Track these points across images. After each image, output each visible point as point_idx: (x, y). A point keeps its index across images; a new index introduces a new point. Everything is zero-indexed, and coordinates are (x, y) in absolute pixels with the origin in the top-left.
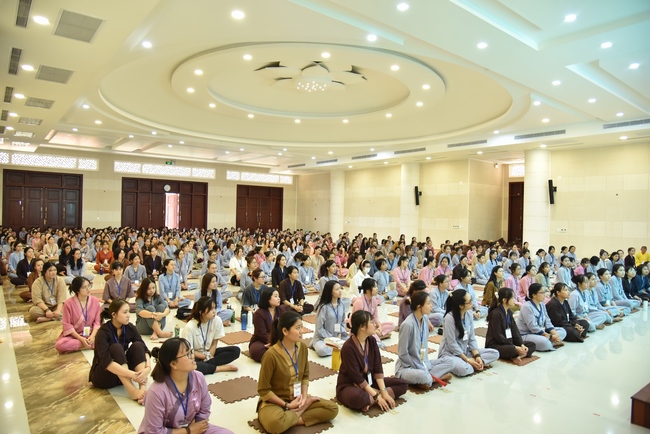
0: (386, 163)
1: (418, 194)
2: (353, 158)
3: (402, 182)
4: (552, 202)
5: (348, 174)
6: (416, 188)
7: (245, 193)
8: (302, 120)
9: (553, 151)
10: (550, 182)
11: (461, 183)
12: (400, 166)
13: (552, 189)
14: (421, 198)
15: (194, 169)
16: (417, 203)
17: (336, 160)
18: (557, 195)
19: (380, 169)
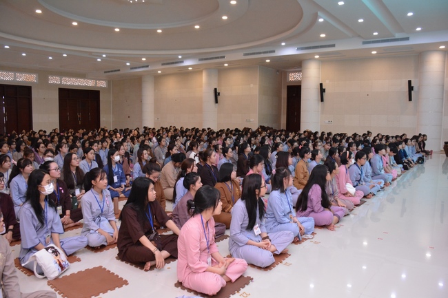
0: (190, 69)
1: (217, 94)
2: (163, 64)
3: (204, 84)
4: (322, 100)
5: (157, 79)
6: (216, 89)
7: (66, 95)
8: (121, 29)
9: (323, 61)
10: (321, 85)
11: (252, 85)
12: (201, 71)
13: (322, 91)
14: (219, 98)
15: (18, 74)
16: (216, 102)
17: (147, 66)
18: (325, 95)
19: (185, 74)
